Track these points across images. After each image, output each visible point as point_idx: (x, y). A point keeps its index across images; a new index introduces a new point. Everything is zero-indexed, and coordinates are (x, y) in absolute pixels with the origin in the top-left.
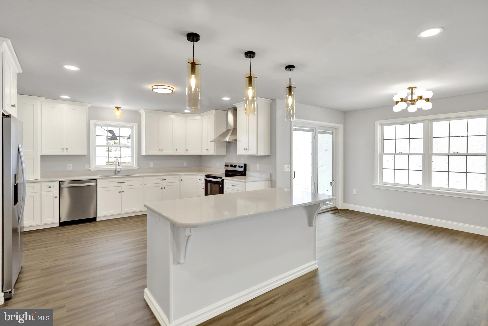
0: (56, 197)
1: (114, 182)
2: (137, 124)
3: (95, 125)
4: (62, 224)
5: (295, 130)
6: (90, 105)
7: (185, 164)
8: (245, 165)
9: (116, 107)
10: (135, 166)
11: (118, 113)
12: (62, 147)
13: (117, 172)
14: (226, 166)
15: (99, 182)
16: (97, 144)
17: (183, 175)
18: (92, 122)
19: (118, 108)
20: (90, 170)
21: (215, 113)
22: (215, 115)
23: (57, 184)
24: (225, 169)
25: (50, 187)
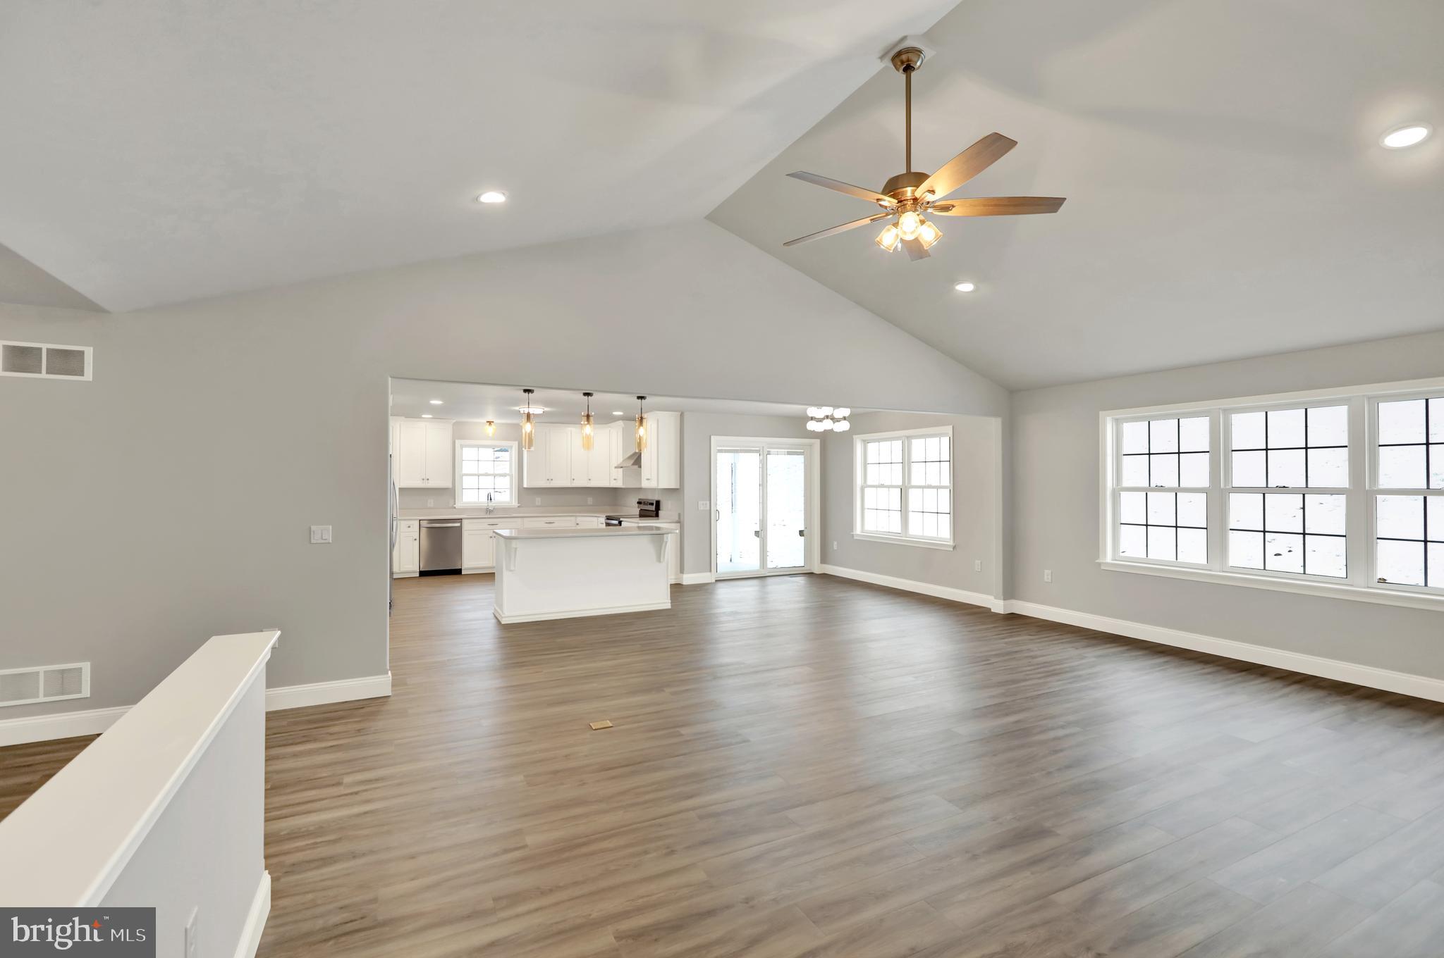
0: (415, 540)
1: (484, 524)
2: (517, 443)
3: (462, 446)
4: (423, 574)
5: (720, 451)
6: (455, 421)
7: (590, 500)
8: (658, 503)
9: (488, 422)
10: (515, 503)
11: (490, 430)
12: (423, 477)
13: (488, 511)
14: (639, 503)
15: (465, 522)
16: (464, 471)
17: (579, 516)
18: (458, 442)
19: (490, 423)
20: (455, 508)
21: (623, 425)
22: (623, 428)
23: (417, 523)
24: (638, 507)
25: (409, 527)
